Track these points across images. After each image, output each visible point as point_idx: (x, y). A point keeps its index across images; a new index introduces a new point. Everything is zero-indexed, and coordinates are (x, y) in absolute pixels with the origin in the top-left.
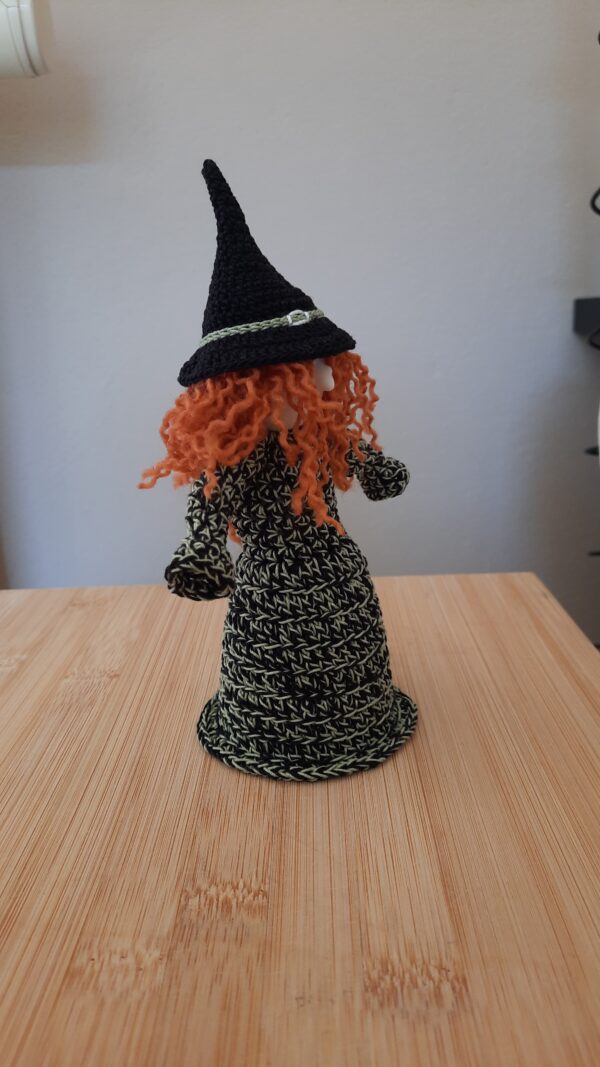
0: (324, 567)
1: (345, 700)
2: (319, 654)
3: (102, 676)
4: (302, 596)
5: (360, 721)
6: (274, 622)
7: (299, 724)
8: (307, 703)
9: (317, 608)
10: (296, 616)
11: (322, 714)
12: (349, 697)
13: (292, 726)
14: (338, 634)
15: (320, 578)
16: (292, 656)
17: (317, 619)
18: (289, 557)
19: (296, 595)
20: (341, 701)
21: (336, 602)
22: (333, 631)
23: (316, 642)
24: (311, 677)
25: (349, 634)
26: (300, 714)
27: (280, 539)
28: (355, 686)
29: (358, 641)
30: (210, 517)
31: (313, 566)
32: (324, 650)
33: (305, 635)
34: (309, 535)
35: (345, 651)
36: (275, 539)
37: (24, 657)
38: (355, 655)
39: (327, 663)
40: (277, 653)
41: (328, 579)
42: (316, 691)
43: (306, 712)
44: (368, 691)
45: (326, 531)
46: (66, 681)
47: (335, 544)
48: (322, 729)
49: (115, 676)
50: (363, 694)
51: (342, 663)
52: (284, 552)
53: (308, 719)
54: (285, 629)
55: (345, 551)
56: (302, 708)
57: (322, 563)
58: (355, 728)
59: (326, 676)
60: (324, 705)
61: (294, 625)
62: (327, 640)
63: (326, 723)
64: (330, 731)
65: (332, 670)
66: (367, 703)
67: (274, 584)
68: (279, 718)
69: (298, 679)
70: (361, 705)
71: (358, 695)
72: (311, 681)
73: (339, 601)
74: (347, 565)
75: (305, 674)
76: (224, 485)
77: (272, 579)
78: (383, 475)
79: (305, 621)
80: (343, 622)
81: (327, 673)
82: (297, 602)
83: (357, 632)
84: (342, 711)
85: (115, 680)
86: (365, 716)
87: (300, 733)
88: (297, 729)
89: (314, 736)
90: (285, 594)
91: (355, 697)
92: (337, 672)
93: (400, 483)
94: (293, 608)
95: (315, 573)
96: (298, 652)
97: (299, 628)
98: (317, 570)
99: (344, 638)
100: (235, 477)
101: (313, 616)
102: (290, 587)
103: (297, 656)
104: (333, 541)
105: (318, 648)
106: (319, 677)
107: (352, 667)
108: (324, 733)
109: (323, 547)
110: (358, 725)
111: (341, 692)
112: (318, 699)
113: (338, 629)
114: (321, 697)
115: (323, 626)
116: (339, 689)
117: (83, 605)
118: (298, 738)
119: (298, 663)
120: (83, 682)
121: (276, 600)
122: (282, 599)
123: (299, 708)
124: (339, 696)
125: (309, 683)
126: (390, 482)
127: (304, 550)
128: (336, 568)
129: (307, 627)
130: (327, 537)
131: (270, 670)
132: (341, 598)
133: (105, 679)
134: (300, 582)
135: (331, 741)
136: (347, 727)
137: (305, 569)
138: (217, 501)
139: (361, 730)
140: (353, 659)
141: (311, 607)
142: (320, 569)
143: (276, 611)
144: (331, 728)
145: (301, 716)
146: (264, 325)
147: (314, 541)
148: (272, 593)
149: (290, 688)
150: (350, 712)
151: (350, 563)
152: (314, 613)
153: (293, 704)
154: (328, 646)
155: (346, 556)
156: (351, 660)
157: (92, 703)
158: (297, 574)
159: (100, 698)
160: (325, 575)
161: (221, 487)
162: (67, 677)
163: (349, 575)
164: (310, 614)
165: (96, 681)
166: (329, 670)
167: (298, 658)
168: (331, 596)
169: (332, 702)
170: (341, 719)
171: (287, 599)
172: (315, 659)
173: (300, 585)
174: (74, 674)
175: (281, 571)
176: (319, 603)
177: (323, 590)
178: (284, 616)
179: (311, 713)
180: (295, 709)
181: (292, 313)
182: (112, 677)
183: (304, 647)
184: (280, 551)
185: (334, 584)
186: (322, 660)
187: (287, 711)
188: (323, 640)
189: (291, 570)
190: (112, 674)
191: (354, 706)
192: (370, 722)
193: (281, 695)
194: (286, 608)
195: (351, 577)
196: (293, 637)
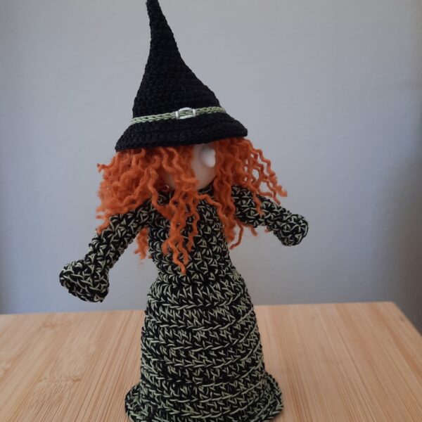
0: (196, 294)
1: (201, 390)
2: (182, 354)
3: (67, 380)
4: (176, 311)
5: (214, 408)
6: (158, 325)
7: (168, 399)
8: (174, 386)
9: (186, 321)
10: (170, 323)
11: (183, 396)
12: (205, 389)
13: (164, 400)
14: (198, 343)
15: (191, 300)
16: (164, 351)
17: (184, 329)
18: (175, 282)
19: (173, 309)
20: (198, 390)
21: (200, 321)
22: (194, 340)
23: (181, 345)
24: (177, 368)
25: (207, 345)
26: (169, 392)
27: (170, 268)
28: (212, 382)
29: (216, 352)
30: (101, 246)
31: (188, 292)
32: (186, 352)
33: (174, 338)
34: (190, 268)
35: (203, 357)
36: (167, 267)
37: (9, 366)
38: (212, 360)
39: (187, 361)
40: (157, 346)
41: (197, 303)
42: (180, 378)
43: (172, 391)
44: (223, 388)
45: (206, 269)
46: (40, 384)
47: (210, 279)
48: (183, 406)
49: (78, 380)
50: (218, 390)
51: (199, 364)
52: (172, 277)
53: (173, 397)
54: (163, 332)
55: (218, 286)
56: (171, 389)
57: (194, 291)
58: (210, 411)
59: (186, 370)
60: (185, 390)
61: (169, 329)
62: (190, 345)
63: (186, 403)
64: (189, 409)
65: (191, 367)
66: (221, 396)
67: (162, 299)
68: (157, 392)
69: (168, 368)
70: (214, 397)
71: (213, 389)
72: (177, 371)
73: (203, 320)
74: (216, 296)
75: (172, 365)
76: (118, 226)
77: (162, 295)
78: (283, 228)
79: (175, 328)
80: (203, 336)
81: (187, 368)
82: (172, 314)
83: (215, 346)
84: (198, 396)
85: (77, 383)
86: (219, 406)
87: (169, 406)
88: (167, 402)
89: (177, 410)
90: (166, 307)
91: (210, 390)
92: (195, 370)
93: (297, 236)
94: (169, 318)
95: (189, 297)
96: (168, 349)
97: (171, 332)
98: (191, 295)
99: (203, 347)
100: (128, 221)
101: (182, 326)
102: (170, 303)
103: (168, 351)
104: (210, 276)
105: (182, 349)
106: (183, 370)
107: (209, 368)
108: (185, 409)
109: (200, 280)
110: (212, 410)
111: (198, 383)
112: (181, 385)
113: (199, 339)
114: (183, 384)
115: (188, 335)
116: (197, 381)
117: (53, 326)
118: (168, 409)
119: (168, 357)
120: (53, 384)
121: (161, 310)
122: (164, 310)
123: (169, 389)
124: (198, 386)
125: (175, 372)
126: (287, 234)
127: (184, 279)
128: (206, 297)
129: (177, 333)
130: (205, 272)
131: (154, 358)
132: (205, 319)
133: (70, 383)
134: (177, 300)
135: (189, 416)
136: (203, 409)
137: (182, 292)
138: (109, 236)
139: (214, 414)
140: (209, 363)
141: (181, 320)
142: (193, 295)
143: (159, 317)
144: (189, 407)
145: (169, 394)
146: (158, 117)
147: (194, 274)
148: (159, 304)
149: (164, 372)
150: (204, 399)
151: (219, 295)
152: (182, 324)
153: (166, 385)
154: (189, 349)
155: (218, 290)
156: (207, 363)
157: (60, 400)
158: (176, 295)
159: (67, 395)
160: (195, 299)
161: (115, 227)
162: (41, 381)
163: (215, 303)
164: (180, 324)
165: (63, 384)
166: (190, 367)
167: (168, 353)
168: (196, 315)
169: (192, 389)
170: (197, 403)
171: (167, 310)
172: (179, 357)
173: (177, 303)
174: (46, 378)
175: (167, 290)
176: (187, 318)
177: (192, 309)
178: (164, 322)
179: (176, 393)
180: (166, 388)
181: (181, 110)
182: (75, 381)
183: (172, 347)
184: (170, 276)
185: (201, 307)
186: (184, 358)
187: (162, 388)
188: (186, 345)
189: (174, 291)
190: (76, 379)
191: (209, 396)
192: (223, 411)
193: (160, 376)
194: (165, 317)
195: (217, 305)
196: (166, 338)
